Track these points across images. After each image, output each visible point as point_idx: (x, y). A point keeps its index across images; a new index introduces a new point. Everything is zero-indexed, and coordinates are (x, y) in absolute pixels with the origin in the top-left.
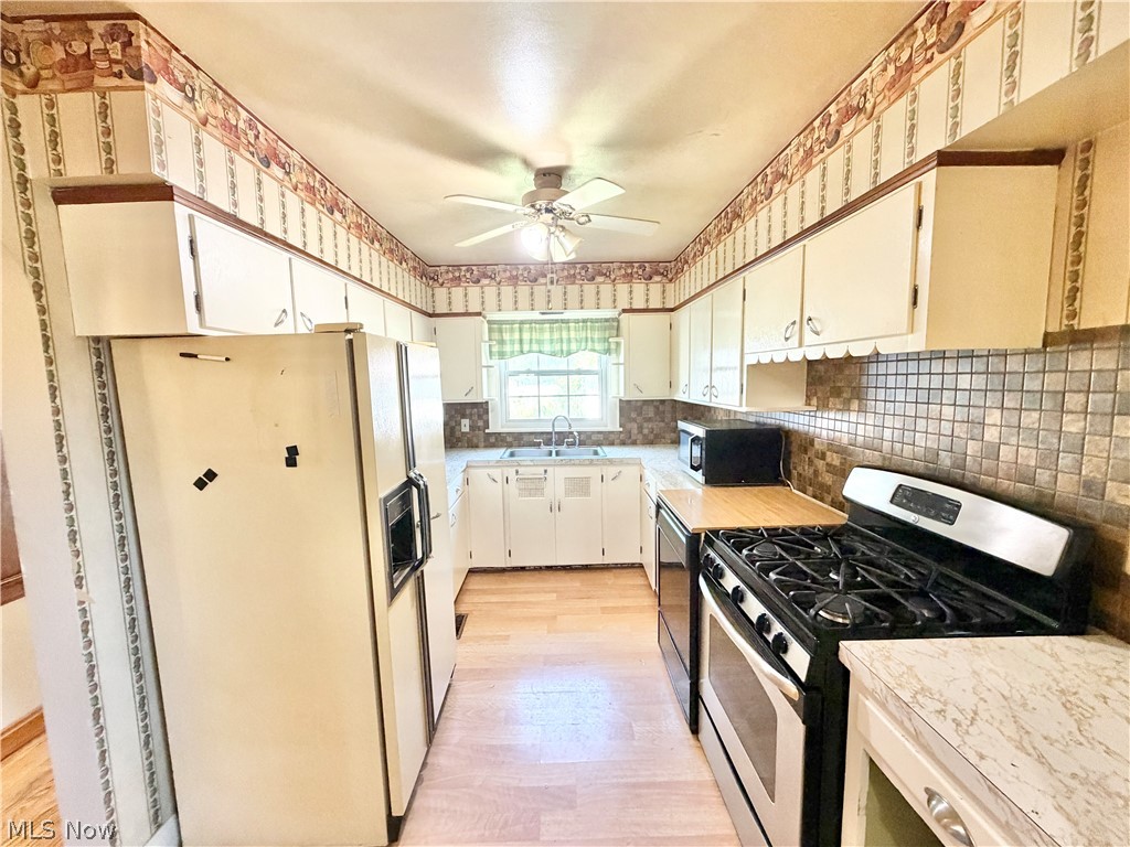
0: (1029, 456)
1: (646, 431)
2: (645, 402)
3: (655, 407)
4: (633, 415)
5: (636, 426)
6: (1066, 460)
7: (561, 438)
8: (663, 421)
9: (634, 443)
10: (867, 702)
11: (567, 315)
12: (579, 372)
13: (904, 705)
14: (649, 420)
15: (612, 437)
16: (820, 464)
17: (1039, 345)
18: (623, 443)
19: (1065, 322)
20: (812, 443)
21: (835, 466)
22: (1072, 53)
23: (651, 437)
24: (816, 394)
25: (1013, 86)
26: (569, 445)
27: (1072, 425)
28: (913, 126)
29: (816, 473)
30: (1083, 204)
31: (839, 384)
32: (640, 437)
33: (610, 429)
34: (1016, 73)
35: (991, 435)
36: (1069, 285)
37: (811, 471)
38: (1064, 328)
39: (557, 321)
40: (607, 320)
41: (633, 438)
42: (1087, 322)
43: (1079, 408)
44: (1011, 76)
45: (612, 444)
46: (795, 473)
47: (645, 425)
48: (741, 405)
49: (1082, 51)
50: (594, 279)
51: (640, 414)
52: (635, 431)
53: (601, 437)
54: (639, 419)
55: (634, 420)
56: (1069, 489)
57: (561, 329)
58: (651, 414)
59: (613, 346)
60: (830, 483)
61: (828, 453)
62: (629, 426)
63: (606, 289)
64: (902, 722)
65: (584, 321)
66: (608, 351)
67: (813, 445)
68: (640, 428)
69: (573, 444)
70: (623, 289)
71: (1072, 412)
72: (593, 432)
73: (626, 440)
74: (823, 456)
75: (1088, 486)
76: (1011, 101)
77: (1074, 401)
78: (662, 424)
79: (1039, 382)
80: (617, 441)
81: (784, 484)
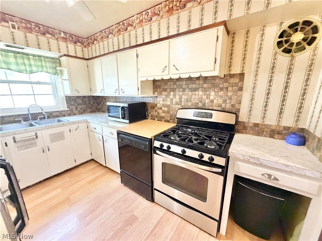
0: (220, 101)
1: (79, 109)
2: (78, 97)
3: (82, 99)
4: (73, 103)
5: (74, 107)
6: (228, 101)
7: (35, 117)
8: (86, 105)
9: (75, 114)
10: (238, 163)
11: (27, 50)
12: (39, 83)
13: (257, 159)
14: (80, 104)
15: (63, 113)
16: (160, 111)
17: (223, 77)
18: (69, 115)
19: (228, 72)
20: (156, 105)
21: (166, 111)
22: (264, 5)
23: (82, 111)
24: (157, 91)
25: (249, 9)
26: (41, 119)
27: (230, 94)
28: (216, 11)
29: (158, 113)
30: (233, 46)
31: (166, 88)
32: (77, 111)
33: (62, 109)
34: (250, 5)
35: (212, 98)
36: (229, 64)
37: (157, 113)
38: (228, 73)
39: (19, 53)
40: (53, 58)
41: (74, 112)
42: (232, 72)
43: (231, 90)
44: (248, 6)
45: (64, 116)
46: (150, 115)
47: (79, 106)
48: (138, 95)
49: (267, 5)
50: (45, 35)
51: (76, 102)
52: (74, 110)
53: (58, 114)
54: (76, 104)
55: (74, 105)
56: (229, 107)
57: (23, 58)
58: (80, 102)
59: (59, 72)
60: (164, 115)
61: (163, 108)
62: (71, 107)
63: (53, 42)
64: (256, 163)
65: (40, 56)
66: (56, 73)
67: (157, 106)
68: (77, 109)
69: (44, 118)
70: (63, 44)
71: (230, 91)
72: (53, 112)
73: (71, 113)
74: (161, 108)
75: (232, 106)
76: (248, 13)
77: (230, 89)
78: (85, 106)
79: (223, 85)
80: (66, 115)
81: (147, 119)
